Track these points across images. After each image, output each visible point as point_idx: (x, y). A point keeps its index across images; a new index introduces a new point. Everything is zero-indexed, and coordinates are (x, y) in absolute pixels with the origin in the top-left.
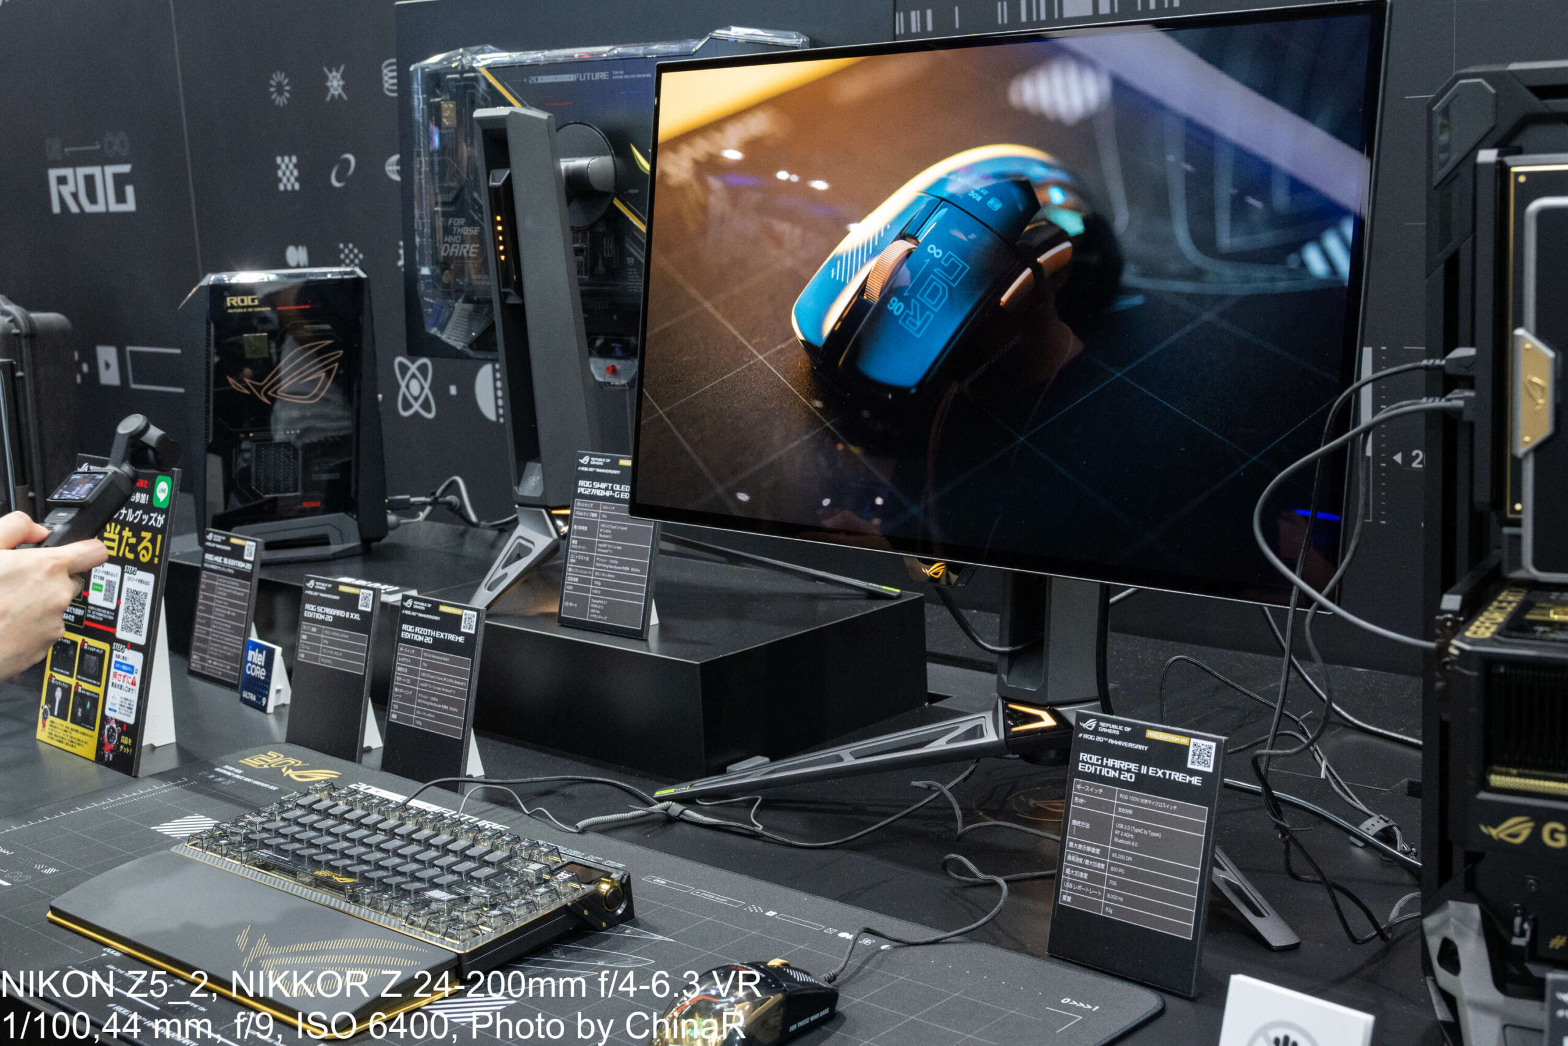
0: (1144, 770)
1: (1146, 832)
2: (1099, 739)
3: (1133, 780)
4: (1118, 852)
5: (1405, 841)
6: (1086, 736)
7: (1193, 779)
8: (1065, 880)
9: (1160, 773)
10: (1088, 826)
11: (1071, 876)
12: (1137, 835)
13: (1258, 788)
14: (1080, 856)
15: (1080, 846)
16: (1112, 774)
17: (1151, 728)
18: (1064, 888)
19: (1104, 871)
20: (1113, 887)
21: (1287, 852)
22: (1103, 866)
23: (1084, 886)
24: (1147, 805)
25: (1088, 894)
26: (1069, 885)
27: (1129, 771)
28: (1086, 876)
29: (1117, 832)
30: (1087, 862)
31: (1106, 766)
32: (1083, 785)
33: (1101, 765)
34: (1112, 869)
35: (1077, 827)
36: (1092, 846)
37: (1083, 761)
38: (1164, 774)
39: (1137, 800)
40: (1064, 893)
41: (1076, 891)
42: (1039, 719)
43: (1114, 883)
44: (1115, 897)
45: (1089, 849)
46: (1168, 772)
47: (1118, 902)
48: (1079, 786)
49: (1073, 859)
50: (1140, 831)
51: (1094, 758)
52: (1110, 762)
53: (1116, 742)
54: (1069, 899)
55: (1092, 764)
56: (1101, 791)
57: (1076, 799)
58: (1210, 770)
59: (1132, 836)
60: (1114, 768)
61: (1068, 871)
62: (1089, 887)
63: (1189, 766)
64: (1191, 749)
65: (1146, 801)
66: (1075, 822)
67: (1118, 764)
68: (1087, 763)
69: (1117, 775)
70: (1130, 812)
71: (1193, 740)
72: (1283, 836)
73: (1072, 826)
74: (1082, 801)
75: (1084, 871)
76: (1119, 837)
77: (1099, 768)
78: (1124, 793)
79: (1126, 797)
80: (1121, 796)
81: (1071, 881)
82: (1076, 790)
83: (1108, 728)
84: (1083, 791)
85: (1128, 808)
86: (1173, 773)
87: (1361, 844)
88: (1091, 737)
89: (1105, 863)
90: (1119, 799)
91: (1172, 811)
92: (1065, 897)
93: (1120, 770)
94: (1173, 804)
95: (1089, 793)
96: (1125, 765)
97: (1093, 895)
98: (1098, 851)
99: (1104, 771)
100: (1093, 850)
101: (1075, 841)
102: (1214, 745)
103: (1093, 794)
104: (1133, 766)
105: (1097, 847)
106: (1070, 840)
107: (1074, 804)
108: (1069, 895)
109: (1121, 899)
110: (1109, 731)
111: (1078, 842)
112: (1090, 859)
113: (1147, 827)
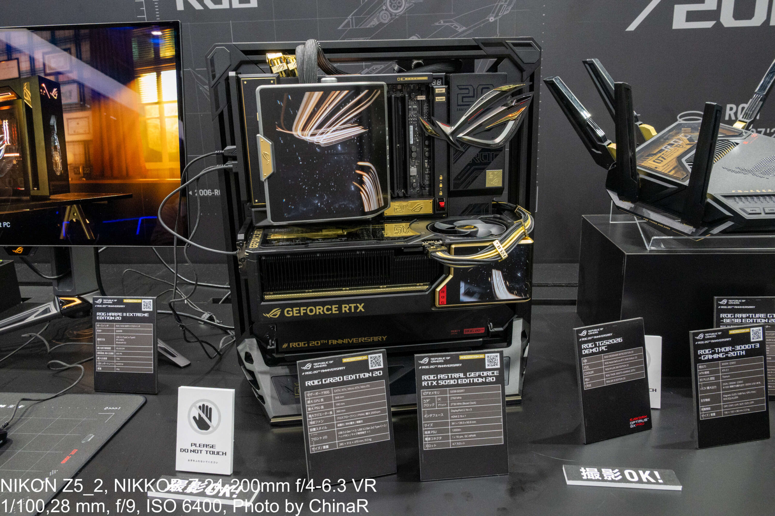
0: (125, 314)
1: (129, 338)
2: (104, 306)
3: (121, 319)
4: (119, 347)
5: (217, 319)
6: (98, 306)
7: (145, 314)
8: (98, 362)
9: (131, 315)
10: (104, 340)
11: (100, 360)
12: (126, 340)
13: (171, 312)
14: (102, 352)
15: (102, 348)
16: (111, 318)
17: (125, 299)
18: (98, 365)
19: (114, 355)
20: (119, 360)
21: (184, 334)
22: (113, 353)
23: (106, 362)
24: (128, 327)
25: (108, 365)
26: (99, 363)
27: (118, 316)
28: (106, 358)
29: (117, 340)
30: (106, 353)
31: (109, 316)
32: (100, 324)
33: (107, 316)
34: (117, 354)
35: (100, 341)
36: (107, 347)
37: (98, 316)
38: (133, 315)
39: (124, 326)
40: (98, 367)
41: (103, 365)
42: (74, 301)
43: (119, 359)
44: (120, 364)
45: (106, 348)
46: (135, 314)
47: (122, 366)
48: (98, 325)
49: (100, 353)
50: (126, 337)
51: (103, 314)
52: (110, 314)
53: (111, 306)
54: (101, 369)
55: (103, 316)
56: (108, 325)
57: (98, 330)
58: (151, 310)
59: (123, 340)
60: (112, 316)
61: (98, 358)
62: (108, 362)
63: (143, 310)
64: (143, 303)
65: (127, 326)
66: (98, 339)
67: (113, 314)
68: (100, 316)
69: (114, 318)
70: (121, 331)
71: (143, 300)
72: (182, 328)
73: (98, 341)
74: (100, 331)
75: (105, 357)
76: (118, 341)
77: (105, 317)
78: (117, 324)
79: (119, 326)
80: (117, 326)
81: (100, 362)
82: (97, 327)
84: (100, 327)
85: (120, 330)
86: (137, 314)
87: (203, 323)
88: (101, 306)
89: (114, 352)
90: (116, 327)
91: (139, 328)
92: (98, 369)
93: (115, 316)
94: (139, 325)
95: (103, 327)
96: (116, 314)
97: (111, 365)
98: (110, 348)
99: (108, 318)
100: (108, 348)
101: (99, 347)
102: (151, 300)
103: (105, 327)
104: (120, 314)
105: (109, 347)
106: (97, 346)
107: (97, 332)
108: (100, 367)
109: (122, 364)
110: (108, 302)
111: (101, 347)
112: (107, 352)
113: (129, 336)
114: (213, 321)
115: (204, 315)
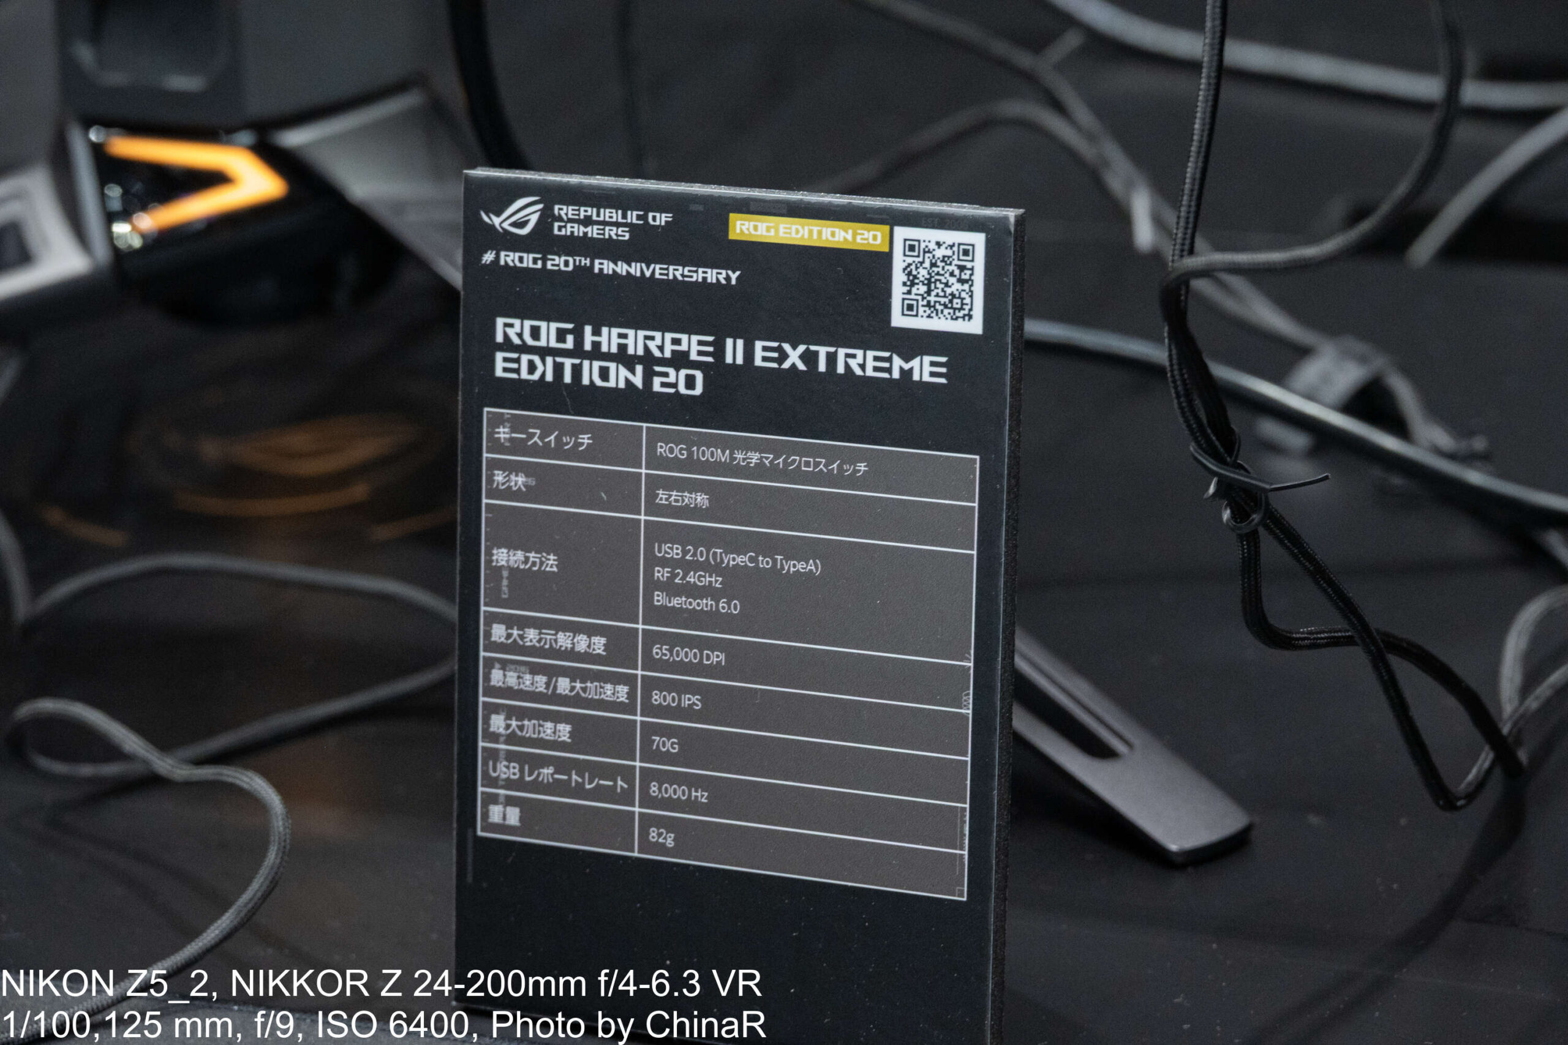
0: (734, 351)
1: (764, 563)
2: (558, 262)
3: (698, 390)
4: (674, 641)
6: (509, 258)
7: (915, 363)
8: (493, 755)
9: (794, 357)
10: (551, 563)
11: (512, 739)
12: (731, 574)
14: (535, 669)
15: (532, 634)
16: (619, 376)
17: (746, 207)
18: (493, 782)
19: (629, 708)
20: (667, 758)
21: (1251, 566)
22: (623, 691)
23: (562, 766)
24: (760, 472)
25: (579, 791)
26: (506, 770)
27: (680, 360)
28: (564, 731)
29: (661, 574)
30: (563, 685)
31: (596, 353)
32: (517, 425)
33: (578, 352)
34: (657, 698)
35: (513, 571)
36: (576, 629)
37: (508, 345)
38: (810, 358)
39: (721, 456)
40: (493, 799)
41: (537, 786)
42: (213, 179)
43: (670, 746)
44: (678, 792)
45: (564, 640)
46: (823, 351)
47: (691, 806)
48: (503, 433)
49: (512, 680)
50: (741, 560)
51: (549, 332)
52: (610, 339)
53: (622, 268)
54: (513, 816)
55: (544, 352)
56: (585, 439)
57: (499, 477)
58: (975, 326)
59: (717, 581)
60: (623, 357)
61: (498, 723)
62: (581, 767)
63: (898, 320)
64: (899, 262)
65: (754, 457)
66: (502, 557)
67: (636, 341)
68: (524, 349)
69: (638, 380)
70: (701, 499)
71: (902, 233)
72: (1240, 515)
73: (496, 572)
74: (519, 481)
75: (557, 718)
76: (671, 589)
77: (568, 363)
78: (667, 437)
79: (679, 452)
80: (662, 449)
81: (511, 757)
82: (496, 446)
83: (587, 221)
84: (516, 447)
85: (694, 487)
86: (842, 352)
87: (1297, 440)
88: (529, 261)
89: (630, 680)
90: (655, 461)
91: (853, 482)
92: (496, 813)
93: (648, 360)
94: (854, 457)
95: (544, 451)
96: (662, 343)
97: (599, 794)
98: (599, 644)
99: (590, 372)
100: (582, 643)
101: (510, 622)
102: (978, 240)
103: (558, 452)
104: (693, 344)
105: (591, 631)
106: (492, 618)
107: (493, 493)
108: (510, 801)
109: (702, 796)
110: (593, 232)
111: (524, 623)
112: (573, 675)
113: (767, 545)
114: (1399, 427)
115: (1310, 372)
